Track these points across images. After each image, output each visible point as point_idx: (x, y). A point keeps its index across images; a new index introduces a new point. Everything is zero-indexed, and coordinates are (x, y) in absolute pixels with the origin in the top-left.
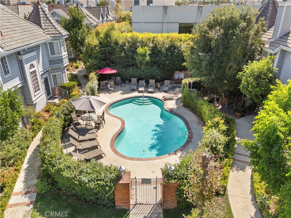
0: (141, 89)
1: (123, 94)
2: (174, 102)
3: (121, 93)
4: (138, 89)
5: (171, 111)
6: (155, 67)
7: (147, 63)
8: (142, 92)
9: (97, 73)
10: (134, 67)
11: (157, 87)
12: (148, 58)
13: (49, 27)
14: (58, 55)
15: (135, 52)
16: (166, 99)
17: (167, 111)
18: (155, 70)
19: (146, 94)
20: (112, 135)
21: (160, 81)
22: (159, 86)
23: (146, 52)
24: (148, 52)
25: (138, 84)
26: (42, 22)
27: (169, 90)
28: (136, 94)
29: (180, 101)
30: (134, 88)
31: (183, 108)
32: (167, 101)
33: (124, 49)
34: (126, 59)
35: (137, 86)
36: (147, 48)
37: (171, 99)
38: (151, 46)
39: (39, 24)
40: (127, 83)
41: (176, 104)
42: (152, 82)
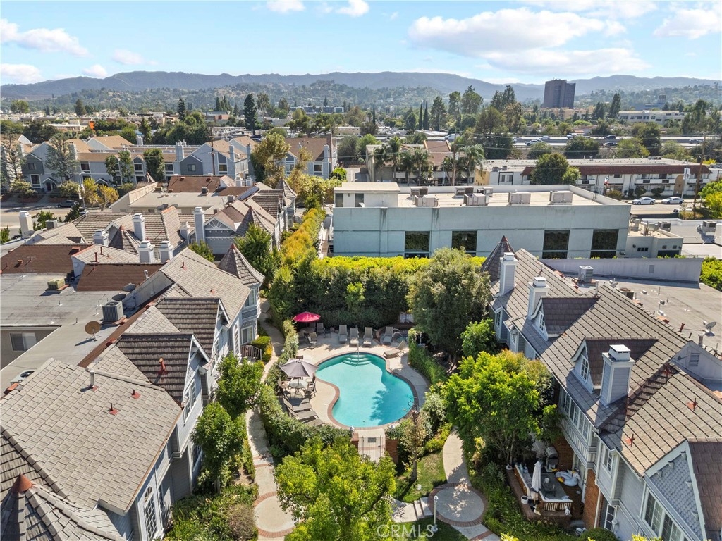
0: (354, 341)
1: (330, 349)
2: (399, 360)
3: (327, 349)
4: (349, 340)
5: (395, 374)
6: (372, 309)
7: (361, 304)
8: (355, 346)
9: (294, 321)
10: (343, 309)
11: (375, 337)
12: (362, 298)
13: (246, 275)
14: (252, 306)
15: (343, 289)
16: (388, 357)
17: (390, 373)
18: (372, 313)
19: (361, 349)
20: (328, 405)
21: (379, 327)
22: (378, 336)
23: (359, 290)
24: (362, 290)
25: (349, 333)
26: (238, 269)
27: (392, 341)
28: (346, 349)
29: (406, 358)
30: (343, 340)
31: (410, 369)
32: (390, 360)
33: (328, 285)
34: (332, 298)
35: (348, 336)
36: (360, 285)
37: (395, 356)
38: (366, 280)
39: (235, 273)
40: (333, 332)
41: (402, 363)
42: (368, 330)
